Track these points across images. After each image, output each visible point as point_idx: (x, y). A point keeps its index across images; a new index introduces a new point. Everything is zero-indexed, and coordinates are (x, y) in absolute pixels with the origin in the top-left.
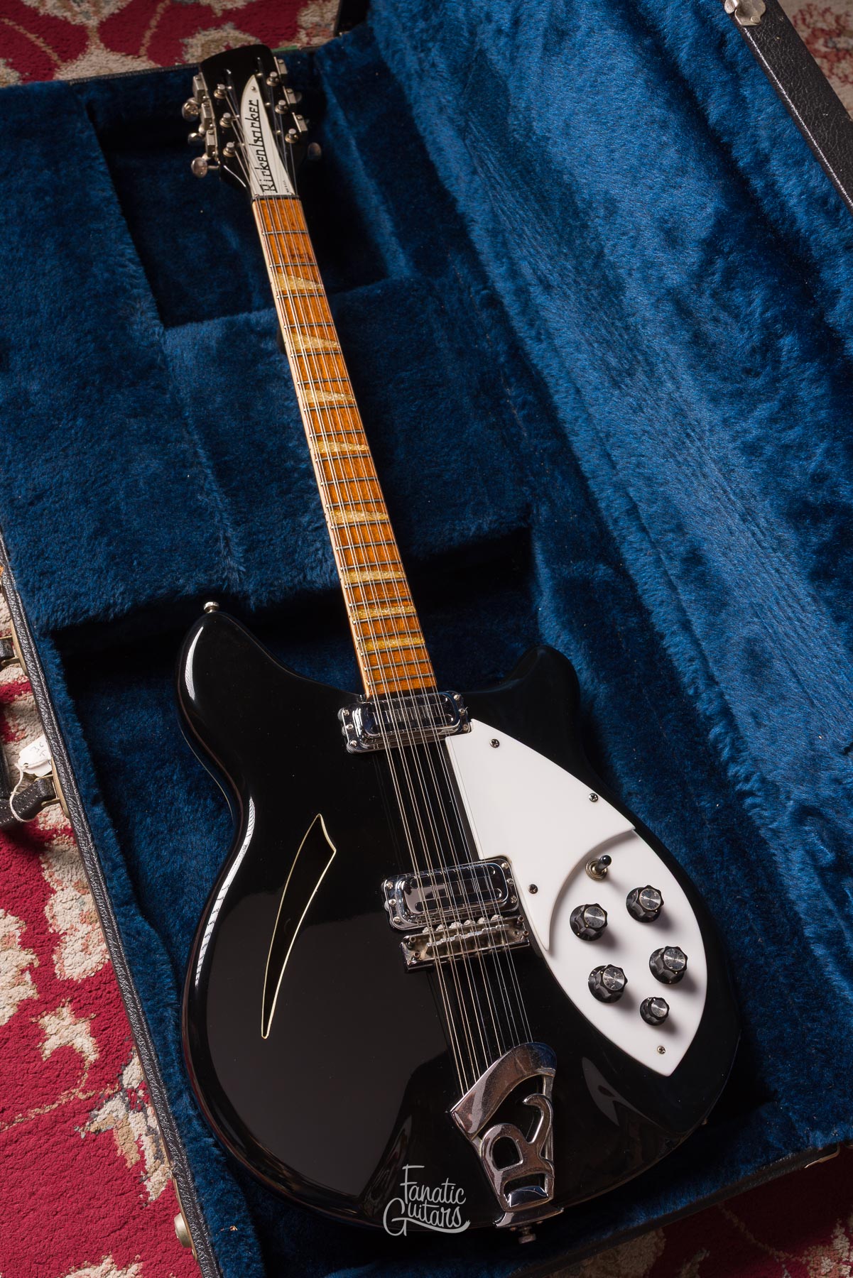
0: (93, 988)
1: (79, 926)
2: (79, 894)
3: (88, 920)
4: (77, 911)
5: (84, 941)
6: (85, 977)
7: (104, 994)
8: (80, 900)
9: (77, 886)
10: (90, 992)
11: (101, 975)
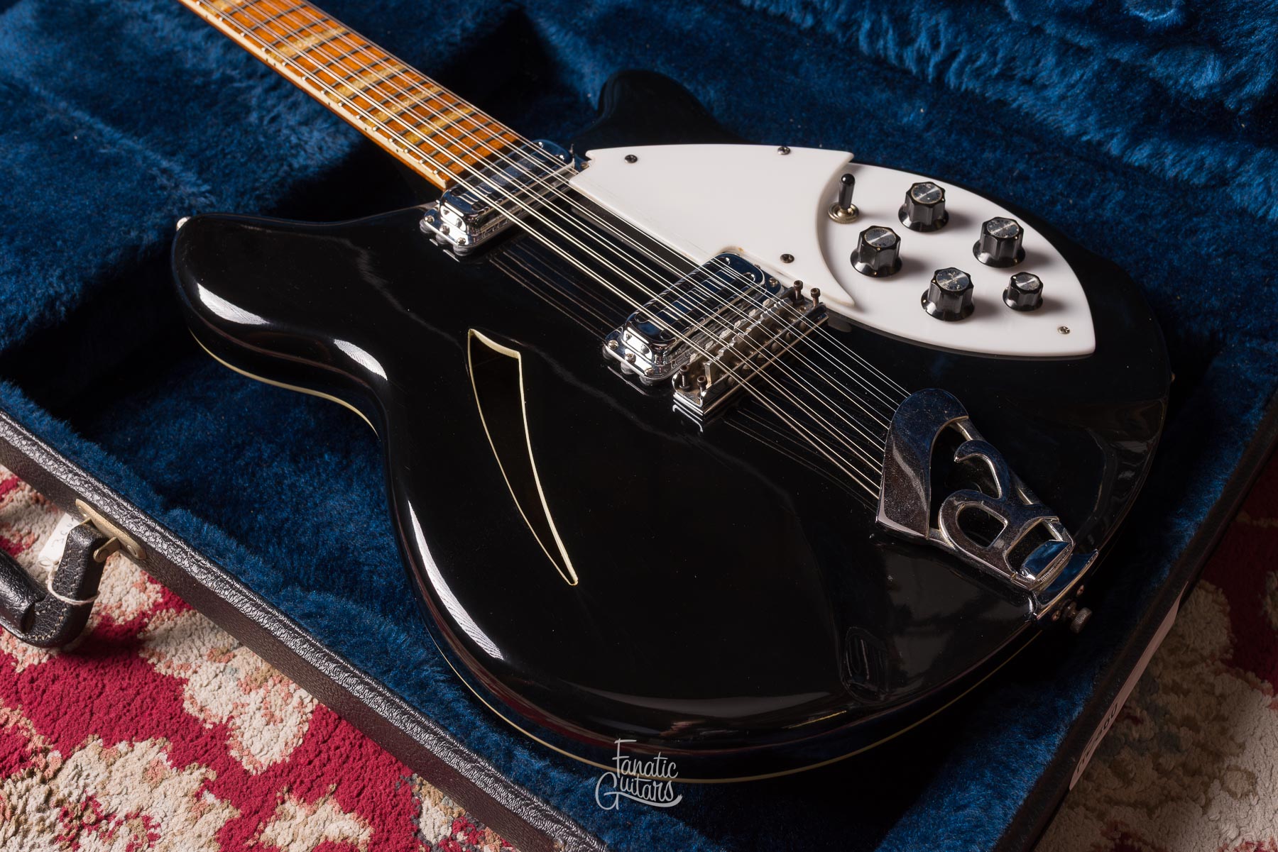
0: (311, 757)
1: (245, 699)
2: (222, 666)
3: (253, 685)
4: (232, 684)
5: (263, 711)
6: (291, 750)
7: (331, 753)
8: (228, 670)
9: (212, 657)
10: (310, 763)
11: (312, 735)
